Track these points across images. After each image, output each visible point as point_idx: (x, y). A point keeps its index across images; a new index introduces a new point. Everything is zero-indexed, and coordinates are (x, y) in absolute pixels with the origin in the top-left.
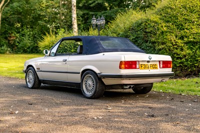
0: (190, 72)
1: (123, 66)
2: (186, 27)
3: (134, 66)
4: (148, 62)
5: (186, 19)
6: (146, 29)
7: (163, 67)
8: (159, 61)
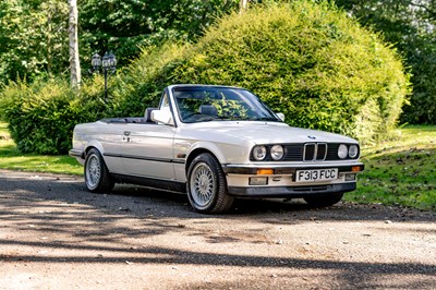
6: (180, 78)
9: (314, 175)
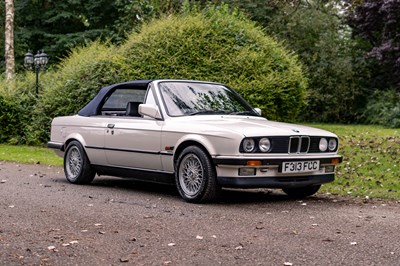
9: (298, 167)
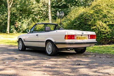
0: (110, 41)
1: (67, 38)
2: (108, 16)
3: (73, 38)
4: (82, 35)
5: (108, 12)
6: (85, 17)
7: (91, 38)
8: (88, 35)
